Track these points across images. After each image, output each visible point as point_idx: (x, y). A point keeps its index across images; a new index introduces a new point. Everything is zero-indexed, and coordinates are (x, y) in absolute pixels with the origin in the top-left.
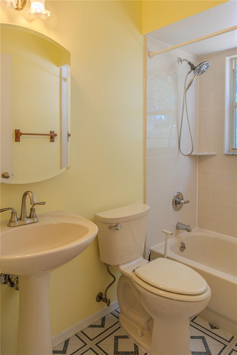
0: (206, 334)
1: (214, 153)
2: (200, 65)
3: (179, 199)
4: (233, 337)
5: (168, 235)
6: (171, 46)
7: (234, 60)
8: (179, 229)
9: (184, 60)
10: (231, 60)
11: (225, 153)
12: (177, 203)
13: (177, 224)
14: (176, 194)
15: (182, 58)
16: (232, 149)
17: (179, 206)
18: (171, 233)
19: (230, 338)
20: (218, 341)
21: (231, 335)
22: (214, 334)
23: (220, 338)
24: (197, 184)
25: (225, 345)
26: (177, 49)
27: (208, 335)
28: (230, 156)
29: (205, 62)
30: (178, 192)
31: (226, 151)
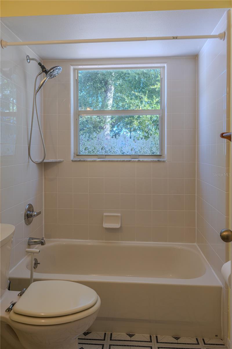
0: (83, 344)
1: (62, 160)
2: (54, 69)
3: (30, 212)
4: (105, 334)
5: (35, 254)
6: (22, 41)
7: (76, 70)
8: (30, 245)
9: (33, 59)
10: (74, 70)
11: (72, 159)
12: (29, 217)
13: (29, 239)
14: (27, 207)
15: (31, 57)
16: (77, 155)
17: (30, 219)
18: (39, 250)
19: (103, 336)
20: (95, 344)
21: (103, 332)
22: (89, 339)
23: (96, 341)
24: (43, 193)
25: (102, 345)
26: (26, 46)
27: (84, 344)
28: (77, 162)
29: (58, 66)
30: (29, 205)
31: (72, 158)
